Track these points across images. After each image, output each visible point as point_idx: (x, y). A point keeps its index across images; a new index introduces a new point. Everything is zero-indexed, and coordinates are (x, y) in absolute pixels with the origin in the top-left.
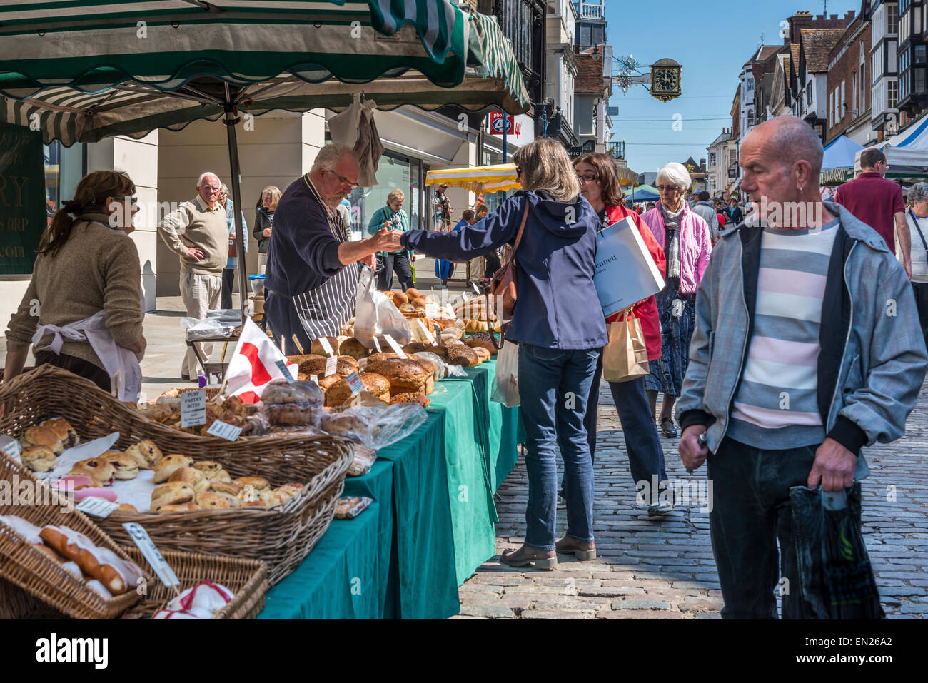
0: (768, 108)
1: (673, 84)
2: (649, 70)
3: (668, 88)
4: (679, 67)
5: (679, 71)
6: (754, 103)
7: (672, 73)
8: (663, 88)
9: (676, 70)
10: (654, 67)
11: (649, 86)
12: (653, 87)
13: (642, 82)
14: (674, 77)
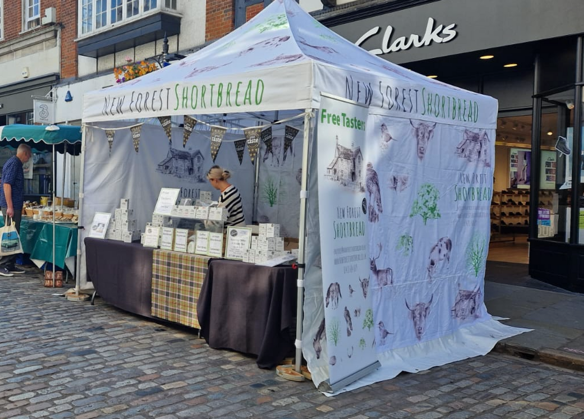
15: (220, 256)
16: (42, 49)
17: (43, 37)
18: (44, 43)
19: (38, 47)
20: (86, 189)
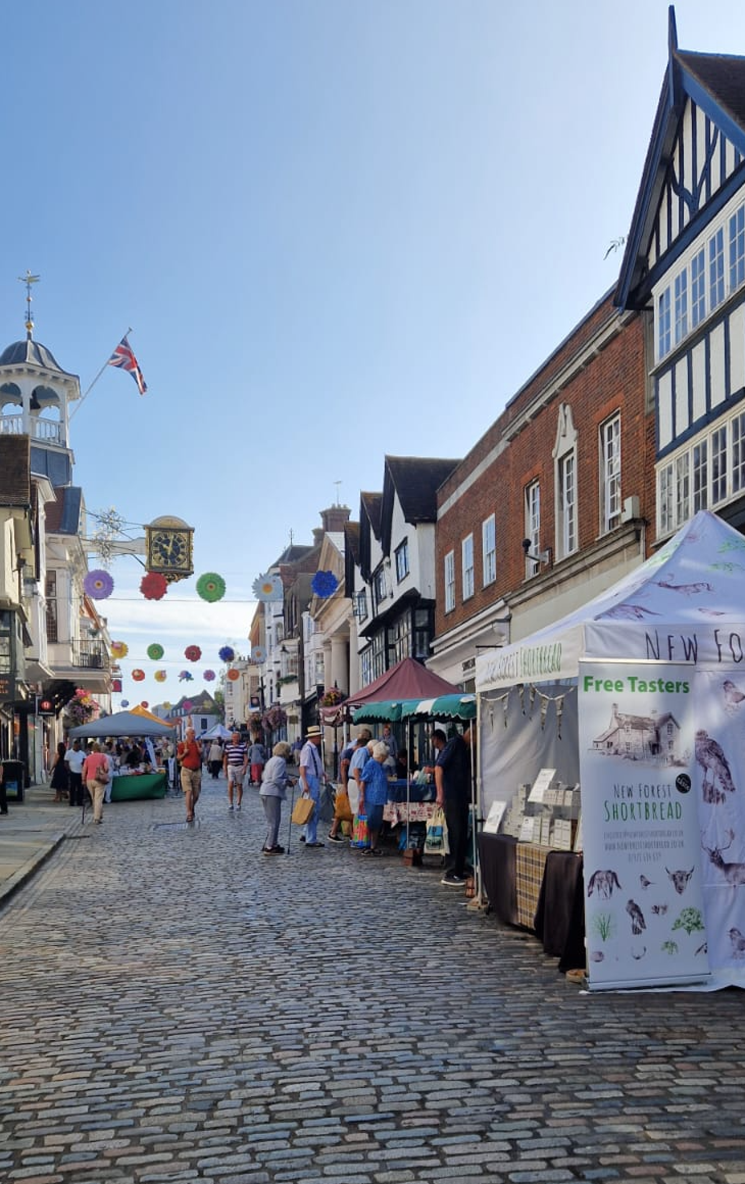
0: (305, 615)
1: (180, 556)
2: (144, 534)
3: (174, 563)
4: (190, 531)
5: (190, 537)
6: (283, 615)
7: (180, 541)
8: (166, 562)
9: (184, 535)
10: (150, 529)
11: (144, 559)
12: (150, 562)
13: (132, 552)
14: (183, 547)
15: (568, 848)
16: (622, 560)
17: (620, 543)
18: (625, 550)
19: (618, 557)
20: (484, 773)
